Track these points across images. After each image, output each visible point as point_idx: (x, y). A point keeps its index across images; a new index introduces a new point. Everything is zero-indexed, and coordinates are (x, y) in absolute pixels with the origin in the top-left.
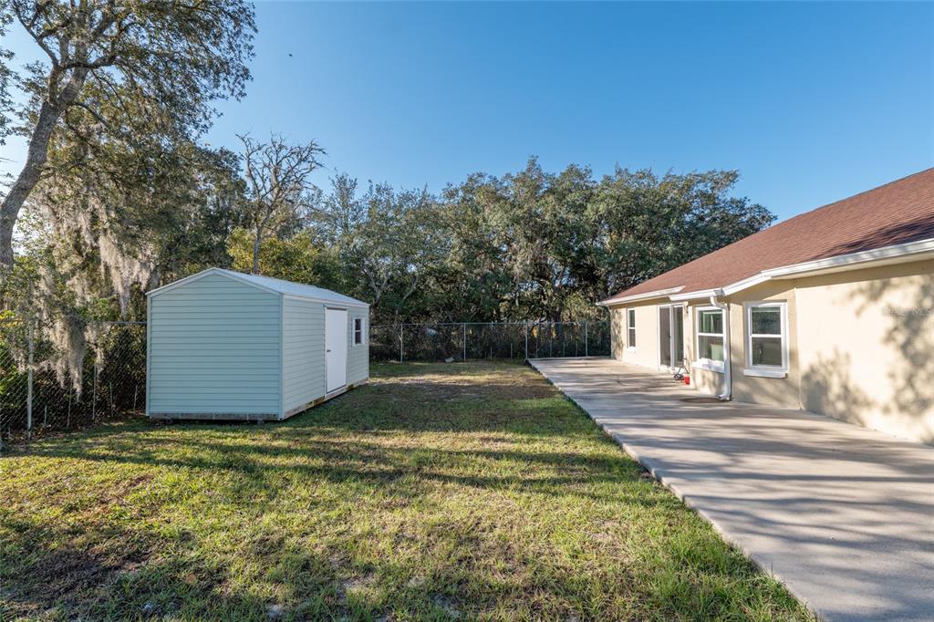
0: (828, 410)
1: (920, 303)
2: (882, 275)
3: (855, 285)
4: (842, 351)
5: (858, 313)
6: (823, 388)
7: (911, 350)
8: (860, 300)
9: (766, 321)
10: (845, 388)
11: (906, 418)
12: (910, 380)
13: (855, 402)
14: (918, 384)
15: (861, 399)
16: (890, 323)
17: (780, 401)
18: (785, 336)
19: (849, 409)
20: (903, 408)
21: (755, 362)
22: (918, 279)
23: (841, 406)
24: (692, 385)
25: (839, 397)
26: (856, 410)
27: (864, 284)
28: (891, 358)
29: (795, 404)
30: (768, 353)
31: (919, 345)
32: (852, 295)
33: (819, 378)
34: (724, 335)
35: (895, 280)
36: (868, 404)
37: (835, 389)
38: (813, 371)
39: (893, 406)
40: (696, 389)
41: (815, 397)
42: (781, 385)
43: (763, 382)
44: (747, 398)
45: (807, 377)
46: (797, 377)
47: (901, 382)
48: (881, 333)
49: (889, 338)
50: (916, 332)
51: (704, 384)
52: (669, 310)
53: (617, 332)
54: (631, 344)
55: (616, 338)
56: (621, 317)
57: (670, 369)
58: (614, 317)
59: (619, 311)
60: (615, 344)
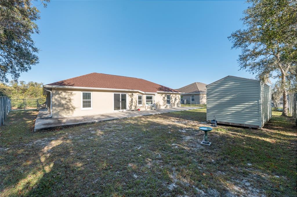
2: (162, 94)
3: (160, 94)
8: (161, 96)
16: (163, 98)
28: (163, 101)
34: (153, 100)
36: (161, 106)
37: (158, 105)
48: (162, 99)
50: (164, 99)
51: (148, 109)
52: (119, 94)
53: (64, 102)
54: (84, 107)
55: (61, 105)
56: (71, 95)
57: (120, 110)
58: (58, 94)
59: (69, 92)
60: (60, 108)
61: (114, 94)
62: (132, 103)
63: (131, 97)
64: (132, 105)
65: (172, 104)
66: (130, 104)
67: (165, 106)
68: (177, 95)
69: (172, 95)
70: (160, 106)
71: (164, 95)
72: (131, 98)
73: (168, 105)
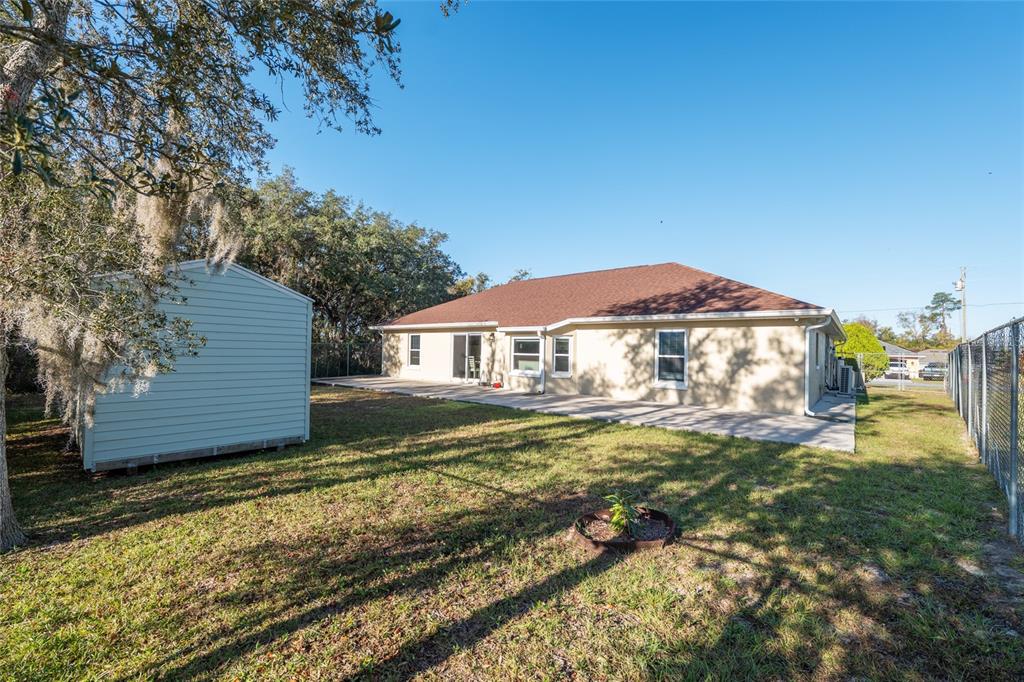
0: (593, 392)
1: (639, 341)
2: (625, 326)
3: (611, 331)
4: (602, 362)
5: (612, 345)
6: (590, 382)
7: (635, 362)
8: (613, 338)
9: (562, 347)
10: (603, 381)
11: (631, 391)
12: (634, 375)
13: (608, 386)
14: (637, 375)
15: (610, 384)
16: (626, 349)
17: (567, 391)
18: (571, 356)
19: (604, 390)
20: (630, 387)
21: (556, 370)
22: (639, 330)
23: (600, 390)
24: (506, 387)
25: (599, 386)
26: (608, 390)
27: (615, 331)
28: (626, 365)
29: (574, 392)
30: (562, 365)
31: (638, 359)
32: (609, 336)
33: (588, 377)
34: (541, 355)
35: (629, 330)
36: (614, 386)
37: (598, 381)
38: (585, 373)
39: (626, 388)
40: (511, 390)
41: (586, 386)
42: (568, 382)
43: (560, 381)
44: (552, 391)
45: (581, 377)
46: (576, 378)
47: (629, 375)
48: (622, 354)
49: (626, 356)
50: (637, 354)
51: (519, 386)
52: (465, 337)
53: (392, 353)
54: (412, 363)
55: (390, 358)
56: (399, 340)
57: (464, 380)
58: (388, 340)
59: (397, 335)
60: (389, 363)
61: (455, 337)
62: (493, 362)
64: (492, 368)
65: (697, 385)
66: (487, 364)
67: (643, 391)
68: (762, 333)
69: (698, 333)
70: (605, 384)
71: (633, 337)
72: (489, 349)
73: (664, 389)
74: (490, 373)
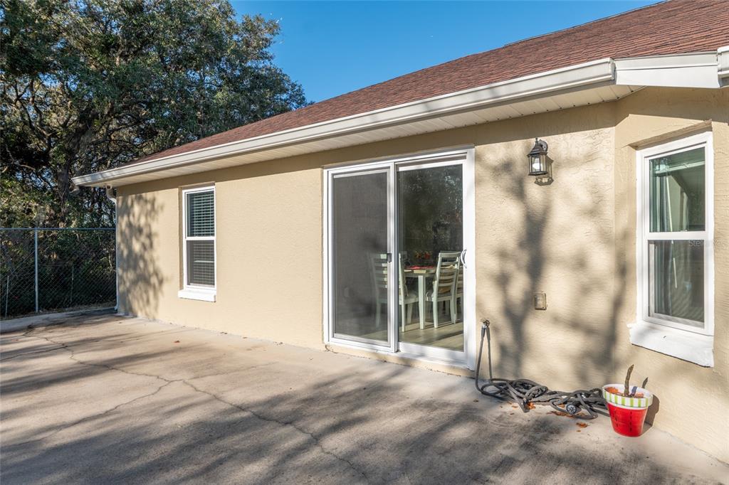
52: (380, 179)
53: (137, 247)
54: (192, 280)
55: (133, 261)
56: (153, 211)
57: (387, 349)
58: (127, 210)
59: (149, 195)
60: (130, 275)
61: (337, 183)
62: (536, 269)
63: (519, 192)
66: (503, 281)
72: (512, 213)
74: (517, 317)
